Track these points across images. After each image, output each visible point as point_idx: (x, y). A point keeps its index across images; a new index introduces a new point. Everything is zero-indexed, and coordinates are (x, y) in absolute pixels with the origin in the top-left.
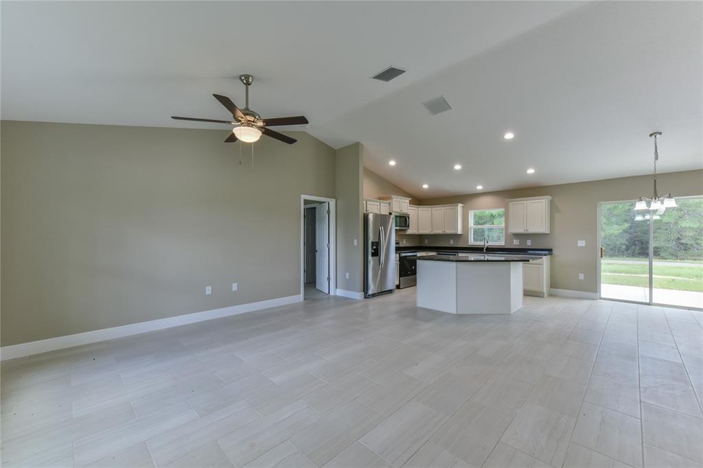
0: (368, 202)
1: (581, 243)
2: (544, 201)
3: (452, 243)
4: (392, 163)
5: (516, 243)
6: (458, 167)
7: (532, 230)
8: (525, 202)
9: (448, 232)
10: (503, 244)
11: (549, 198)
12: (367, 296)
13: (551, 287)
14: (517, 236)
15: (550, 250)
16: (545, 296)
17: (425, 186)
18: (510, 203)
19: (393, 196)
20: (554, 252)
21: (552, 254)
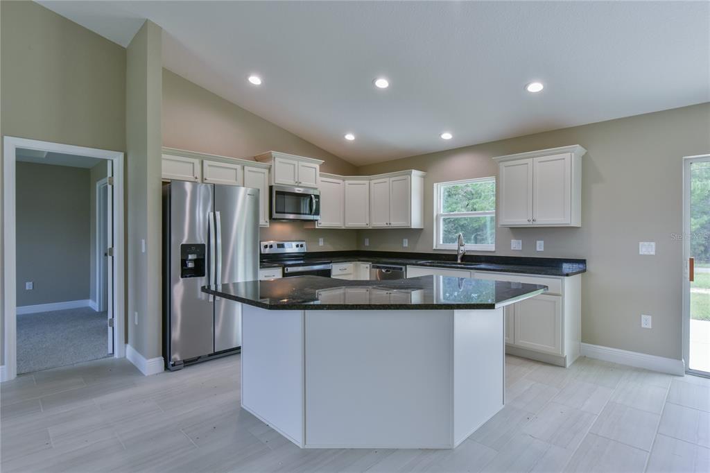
0: (206, 163)
1: (647, 249)
2: (567, 156)
3: (406, 246)
4: (255, 80)
5: (516, 247)
6: (382, 83)
7: (543, 220)
8: (529, 161)
9: (396, 223)
10: (493, 249)
11: (578, 149)
12: (168, 366)
13: (583, 341)
14: (517, 231)
15: (583, 262)
16: (568, 364)
17: (350, 137)
18: (502, 165)
19: (274, 153)
20: (589, 266)
21: (584, 271)
